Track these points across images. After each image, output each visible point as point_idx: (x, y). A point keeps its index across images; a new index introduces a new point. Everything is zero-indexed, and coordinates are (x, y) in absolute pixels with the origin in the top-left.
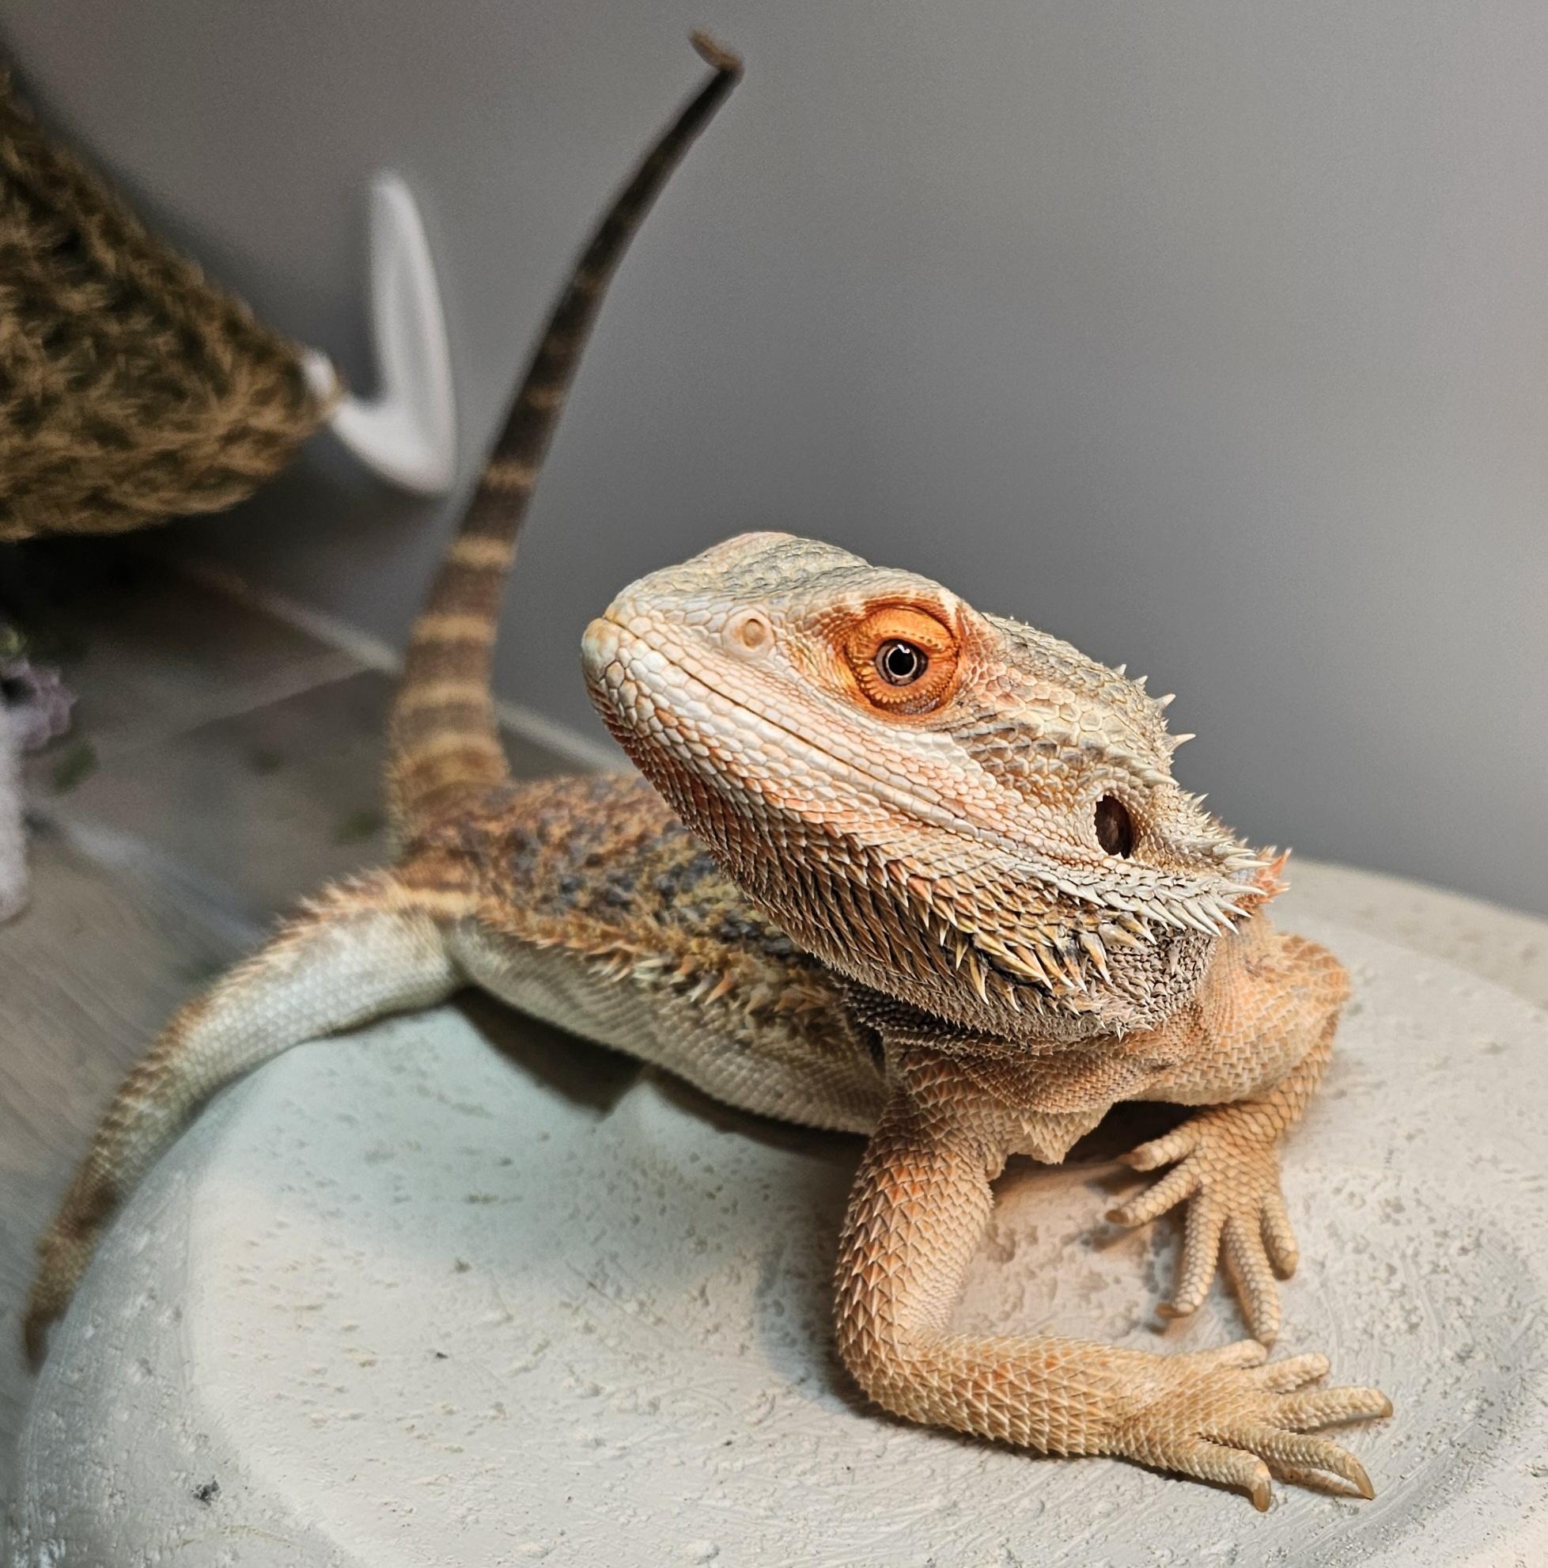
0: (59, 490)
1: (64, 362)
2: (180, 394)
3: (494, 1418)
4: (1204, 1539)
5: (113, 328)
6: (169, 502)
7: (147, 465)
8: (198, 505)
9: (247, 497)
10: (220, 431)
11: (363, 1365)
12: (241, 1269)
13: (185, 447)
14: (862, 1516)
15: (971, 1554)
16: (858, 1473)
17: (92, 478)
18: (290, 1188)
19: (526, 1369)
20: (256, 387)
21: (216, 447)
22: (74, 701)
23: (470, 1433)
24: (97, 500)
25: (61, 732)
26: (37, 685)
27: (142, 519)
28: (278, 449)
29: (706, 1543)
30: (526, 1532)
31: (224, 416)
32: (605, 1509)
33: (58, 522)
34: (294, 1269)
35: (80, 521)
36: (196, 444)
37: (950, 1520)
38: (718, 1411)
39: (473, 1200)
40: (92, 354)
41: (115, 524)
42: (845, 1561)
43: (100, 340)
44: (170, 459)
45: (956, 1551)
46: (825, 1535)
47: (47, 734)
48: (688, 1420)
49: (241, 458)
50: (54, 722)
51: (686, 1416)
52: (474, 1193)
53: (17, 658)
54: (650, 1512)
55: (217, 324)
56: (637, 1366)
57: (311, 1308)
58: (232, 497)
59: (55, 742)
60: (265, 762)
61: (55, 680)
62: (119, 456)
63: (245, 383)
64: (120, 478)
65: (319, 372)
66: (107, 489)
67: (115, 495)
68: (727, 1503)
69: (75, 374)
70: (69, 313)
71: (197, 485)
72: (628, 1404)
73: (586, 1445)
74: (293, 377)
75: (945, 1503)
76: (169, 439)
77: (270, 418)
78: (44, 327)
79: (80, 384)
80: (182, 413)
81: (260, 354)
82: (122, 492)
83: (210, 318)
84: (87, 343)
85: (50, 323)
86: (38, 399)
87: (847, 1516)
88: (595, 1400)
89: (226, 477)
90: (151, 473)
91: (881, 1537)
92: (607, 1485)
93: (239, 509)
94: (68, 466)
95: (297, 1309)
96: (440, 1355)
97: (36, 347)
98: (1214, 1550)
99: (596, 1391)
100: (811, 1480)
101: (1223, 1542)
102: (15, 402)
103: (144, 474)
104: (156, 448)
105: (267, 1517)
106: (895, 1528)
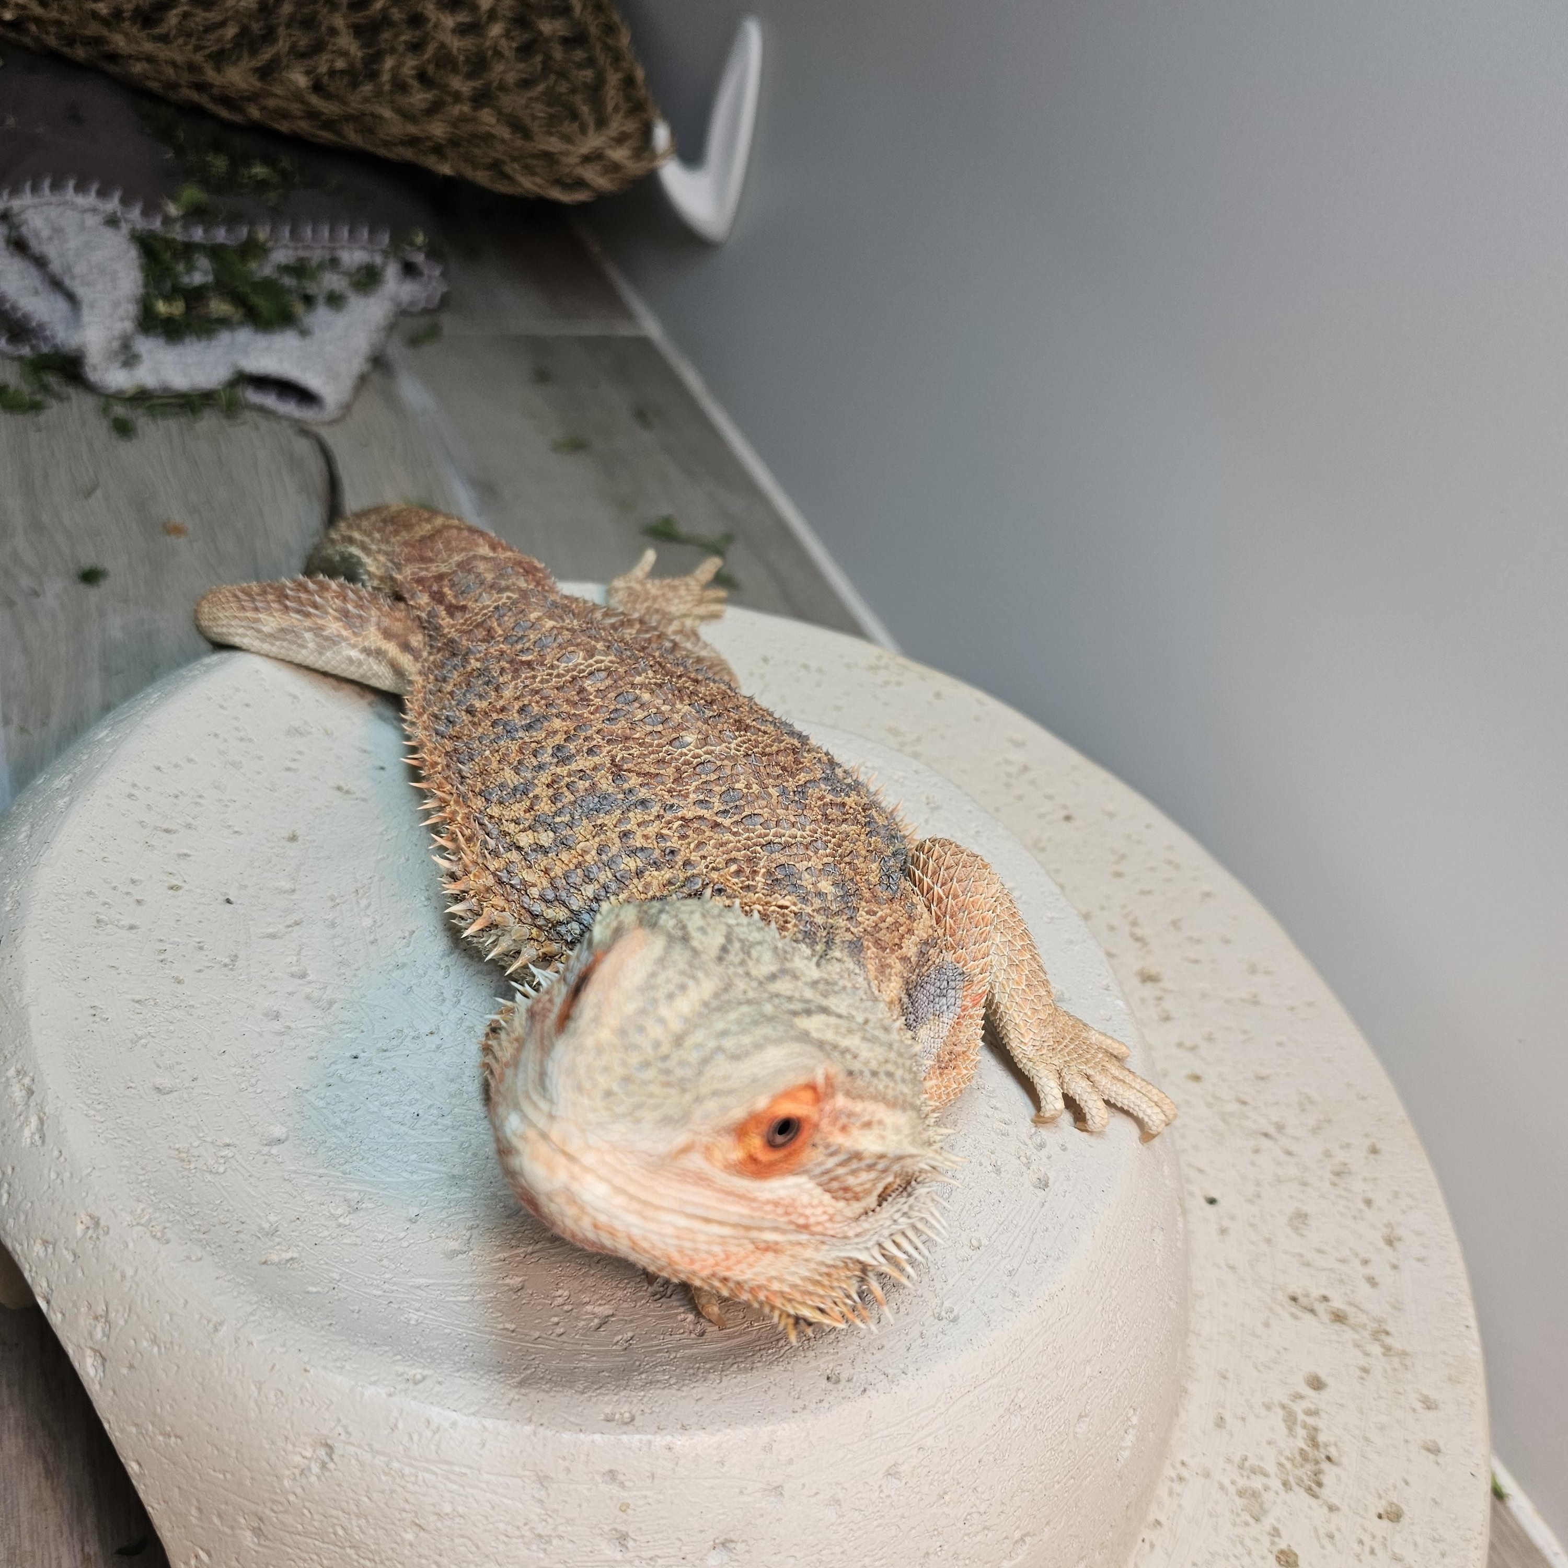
0: (477, 151)
1: (521, 66)
2: (574, 115)
3: (226, 965)
4: (596, 1297)
5: (558, 54)
6: (540, 186)
7: (534, 156)
8: (557, 194)
9: (589, 200)
10: (585, 150)
11: (171, 888)
12: (134, 786)
13: (561, 153)
14: (399, 1158)
15: (445, 1225)
16: (421, 1123)
17: (498, 151)
18: (216, 735)
19: (273, 936)
20: (624, 128)
21: (577, 160)
22: (445, 289)
23: (200, 971)
24: (496, 166)
25: (431, 306)
26: (426, 272)
27: (520, 190)
28: (618, 175)
29: (284, 1130)
30: (171, 1068)
31: (594, 141)
32: (239, 1071)
33: (469, 172)
34: (176, 797)
35: (482, 178)
36: (566, 153)
37: (453, 1189)
38: (365, 1029)
39: (339, 788)
40: (539, 67)
41: (503, 188)
42: (362, 1188)
43: (548, 57)
44: (549, 157)
45: (439, 1217)
46: (365, 1161)
47: (422, 305)
48: (342, 1026)
49: (591, 174)
50: (429, 299)
51: (342, 1023)
52: (342, 784)
53: (419, 249)
54: (266, 1088)
55: (619, 75)
56: (339, 969)
57: (167, 831)
58: (581, 196)
59: (426, 312)
60: (542, 376)
61: (437, 272)
62: (519, 143)
63: (618, 124)
64: (514, 159)
65: (662, 135)
66: (504, 162)
67: (508, 169)
68: (321, 1103)
69: (524, 76)
70: (540, 33)
71: (559, 182)
72: (316, 995)
73: (266, 1015)
74: (646, 133)
75: (462, 1173)
76: (554, 144)
77: (619, 154)
78: (523, 37)
79: (525, 84)
80: (569, 127)
81: (637, 108)
82: (512, 168)
83: (617, 70)
84: (538, 58)
85: (526, 36)
86: (495, 84)
87: (390, 1152)
88: (298, 981)
89: (580, 183)
90: (535, 162)
91: (402, 1179)
92: (256, 1052)
93: (581, 207)
94: (489, 138)
95: (156, 828)
96: (228, 901)
97: (510, 47)
98: (597, 1310)
99: (303, 976)
100: (387, 1112)
101: (607, 1306)
102: (482, 82)
103: (529, 161)
104: (542, 147)
105: (9, 984)
106: (415, 1177)
